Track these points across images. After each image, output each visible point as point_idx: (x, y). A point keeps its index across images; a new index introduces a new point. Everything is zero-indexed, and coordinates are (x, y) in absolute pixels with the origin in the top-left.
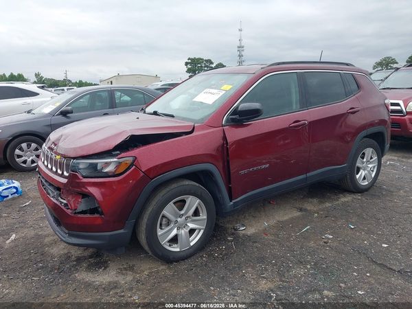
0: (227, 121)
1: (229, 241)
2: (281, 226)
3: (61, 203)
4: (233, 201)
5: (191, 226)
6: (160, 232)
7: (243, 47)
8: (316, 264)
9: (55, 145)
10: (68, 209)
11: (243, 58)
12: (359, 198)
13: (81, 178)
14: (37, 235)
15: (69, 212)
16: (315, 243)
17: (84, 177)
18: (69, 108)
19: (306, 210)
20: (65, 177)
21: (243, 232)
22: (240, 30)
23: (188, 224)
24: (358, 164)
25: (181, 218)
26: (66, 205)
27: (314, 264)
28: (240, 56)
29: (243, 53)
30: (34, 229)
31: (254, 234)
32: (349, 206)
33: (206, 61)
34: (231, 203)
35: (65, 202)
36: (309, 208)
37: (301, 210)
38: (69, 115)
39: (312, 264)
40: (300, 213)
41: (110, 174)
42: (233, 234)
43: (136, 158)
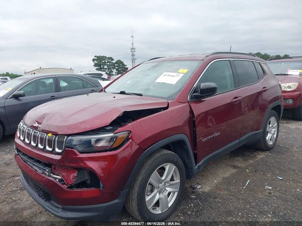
0: (191, 98)
1: (194, 199)
2: (227, 182)
3: (56, 179)
4: (198, 165)
5: (169, 189)
6: (148, 198)
7: (134, 49)
8: (274, 213)
9: (39, 123)
10: (63, 184)
11: (135, 57)
12: (270, 154)
13: (78, 153)
14: (12, 209)
15: (65, 187)
16: (262, 194)
17: (81, 153)
18: (21, 92)
19: (238, 167)
20: (58, 154)
21: (201, 190)
22: (132, 37)
23: (166, 189)
24: (268, 130)
25: (161, 183)
26: (61, 180)
27: (273, 213)
28: (133, 55)
29: (135, 53)
30: (8, 203)
31: (210, 191)
32: (267, 162)
33: (108, 58)
34: (197, 167)
35: (59, 177)
36: (239, 166)
37: (234, 167)
38: (20, 98)
39: (271, 212)
40: (235, 170)
41: (108, 148)
42: (193, 192)
43: (131, 132)
